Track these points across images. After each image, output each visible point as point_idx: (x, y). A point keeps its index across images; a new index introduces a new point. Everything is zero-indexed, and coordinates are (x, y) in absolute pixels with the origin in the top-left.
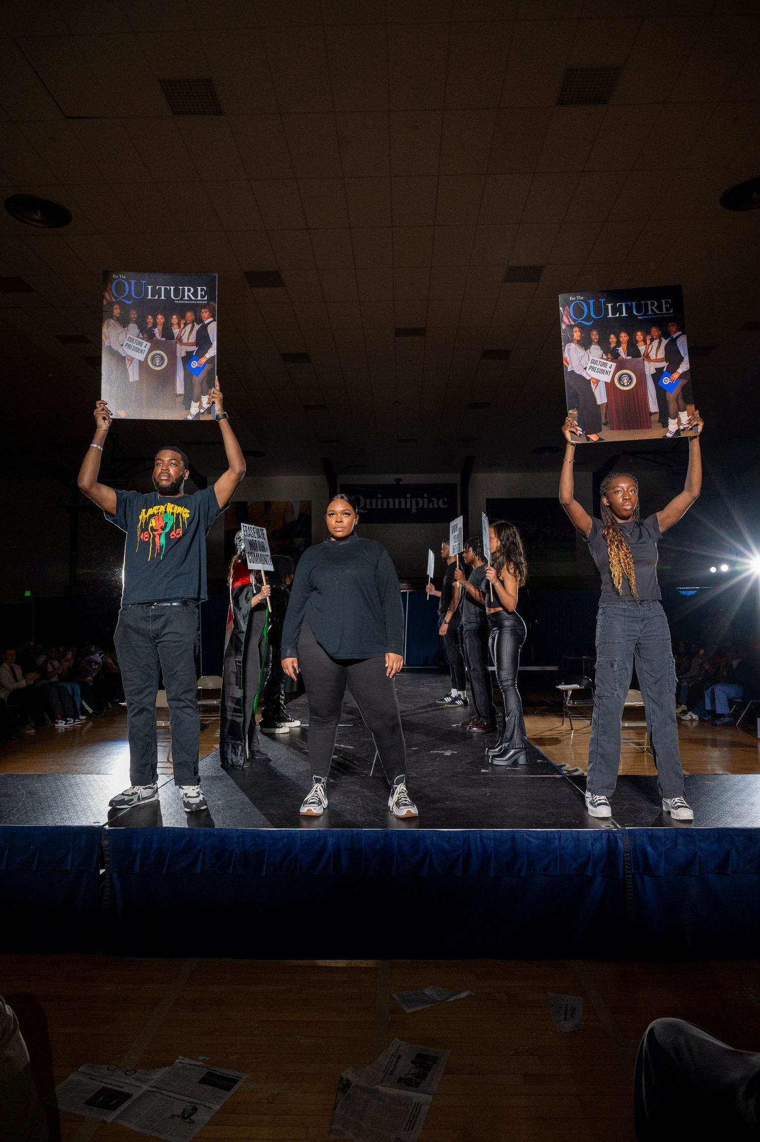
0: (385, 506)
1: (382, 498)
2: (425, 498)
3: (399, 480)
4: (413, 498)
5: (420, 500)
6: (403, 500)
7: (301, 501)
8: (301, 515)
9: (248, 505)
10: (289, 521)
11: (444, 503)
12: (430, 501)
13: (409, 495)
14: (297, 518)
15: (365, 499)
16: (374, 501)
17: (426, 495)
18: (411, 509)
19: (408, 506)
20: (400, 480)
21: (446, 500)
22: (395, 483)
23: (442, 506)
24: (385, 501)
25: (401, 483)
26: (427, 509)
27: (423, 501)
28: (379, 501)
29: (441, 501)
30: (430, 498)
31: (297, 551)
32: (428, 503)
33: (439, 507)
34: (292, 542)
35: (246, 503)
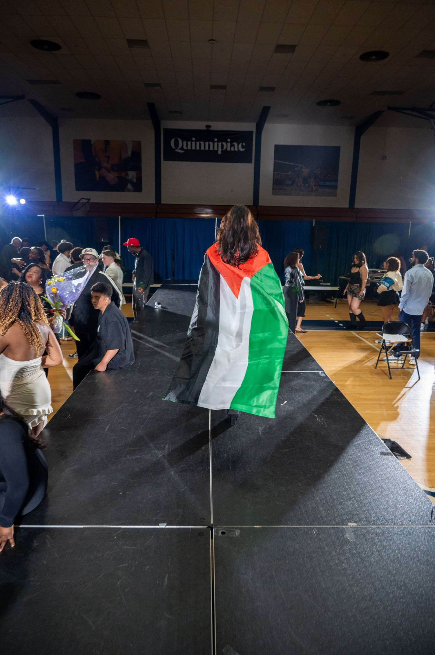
0: (198, 148)
1: (196, 141)
2: (229, 142)
4: (219, 142)
5: (224, 144)
6: (211, 143)
7: (133, 141)
8: (133, 153)
9: (92, 143)
10: (124, 157)
11: (243, 147)
12: (232, 145)
16: (189, 143)
17: (229, 140)
18: (217, 151)
19: (216, 149)
20: (210, 126)
21: (244, 144)
22: (205, 129)
23: (241, 149)
24: (198, 143)
25: (211, 129)
26: (231, 151)
27: (227, 145)
28: (194, 143)
29: (240, 145)
30: (231, 142)
31: (131, 182)
32: (231, 147)
33: (239, 150)
34: (127, 175)
35: (90, 141)
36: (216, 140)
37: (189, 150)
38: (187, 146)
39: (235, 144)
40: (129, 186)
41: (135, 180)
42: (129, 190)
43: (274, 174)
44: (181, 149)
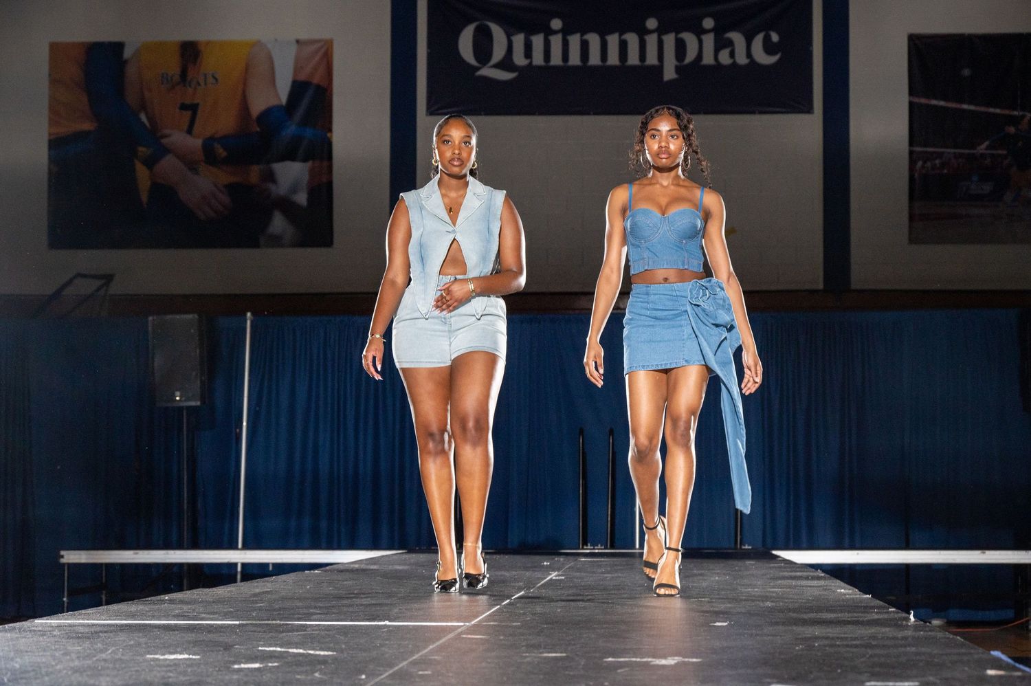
0: (574, 59)
2: (707, 31)
4: (667, 32)
5: (690, 39)
6: (632, 39)
7: (298, 41)
8: (298, 88)
10: (258, 105)
11: (769, 48)
12: (722, 44)
14: (284, 99)
16: (538, 41)
17: (708, 23)
18: (659, 69)
19: (652, 59)
21: (775, 37)
23: (761, 57)
26: (718, 66)
27: (700, 42)
29: (758, 42)
30: (719, 31)
31: (285, 205)
32: (717, 50)
33: (753, 62)
34: (270, 177)
36: (652, 23)
37: (539, 67)
38: (528, 53)
39: (737, 38)
40: (278, 223)
41: (302, 198)
42: (276, 241)
43: (911, 153)
44: (501, 65)
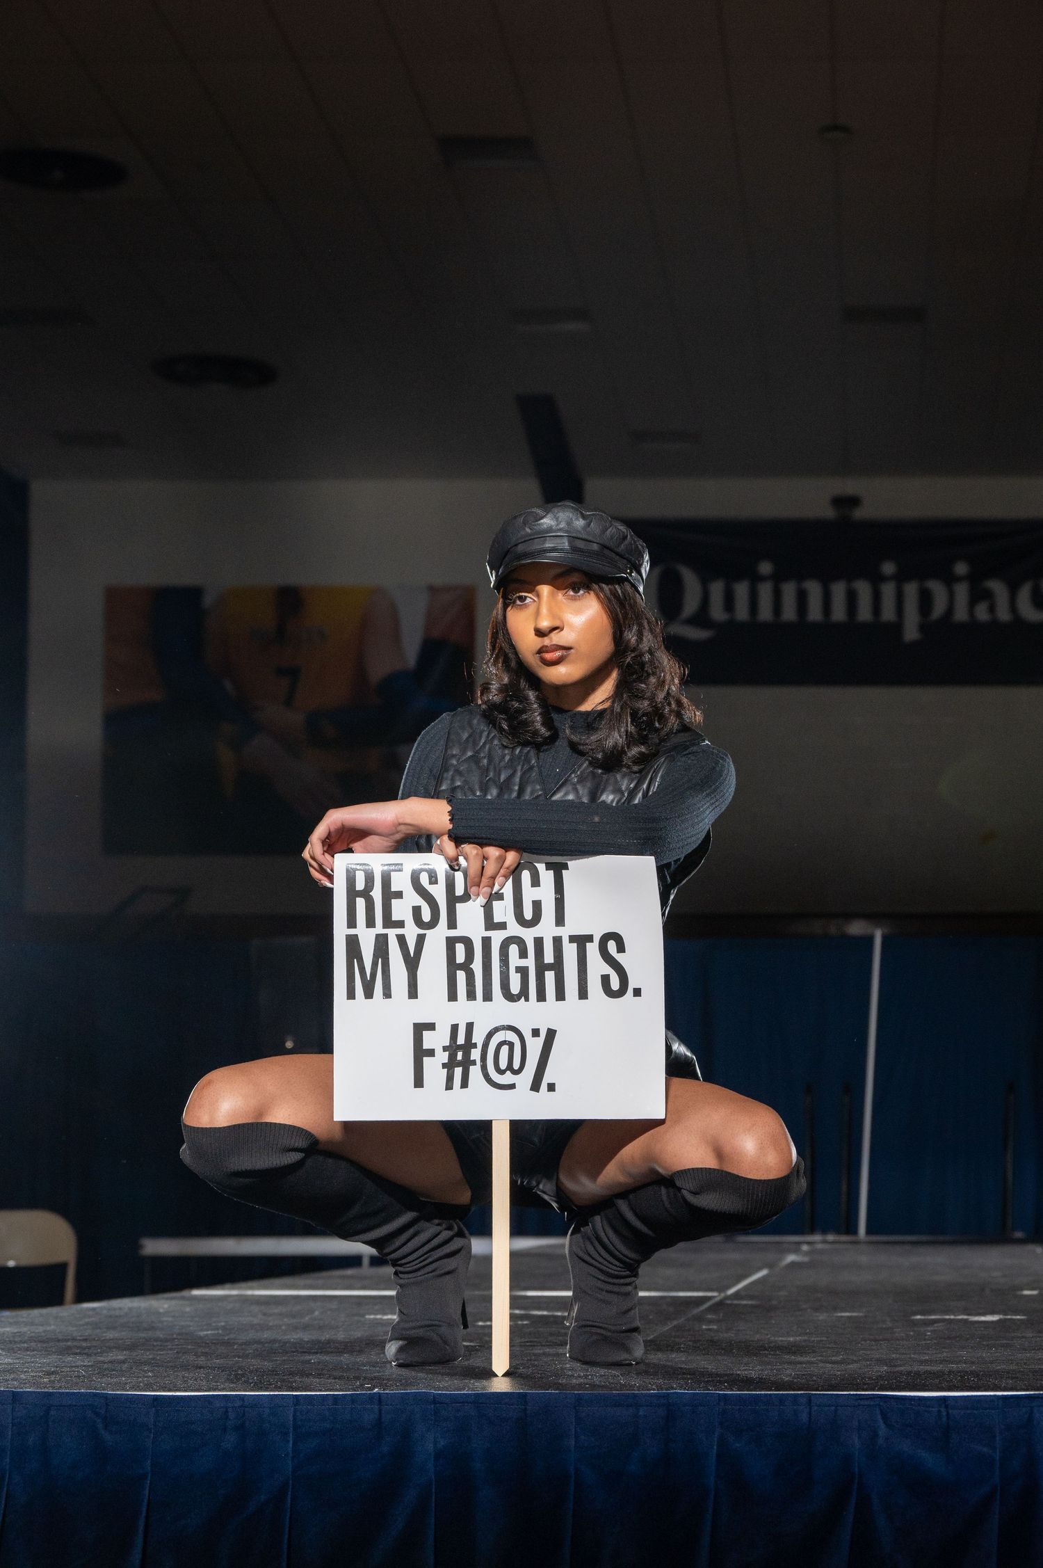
0: (790, 613)
1: (778, 578)
2: (959, 579)
3: (846, 502)
4: (908, 580)
9: (208, 600)
11: (1038, 601)
12: (979, 595)
13: (888, 568)
15: (705, 583)
18: (897, 627)
20: (854, 501)
22: (829, 513)
23: (1028, 612)
24: (789, 591)
25: (859, 514)
27: (951, 593)
28: (765, 591)
29: (1024, 592)
32: (975, 598)
35: (194, 594)
37: (742, 623)
38: (729, 605)
44: (694, 622)
